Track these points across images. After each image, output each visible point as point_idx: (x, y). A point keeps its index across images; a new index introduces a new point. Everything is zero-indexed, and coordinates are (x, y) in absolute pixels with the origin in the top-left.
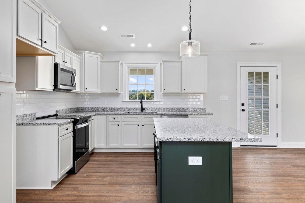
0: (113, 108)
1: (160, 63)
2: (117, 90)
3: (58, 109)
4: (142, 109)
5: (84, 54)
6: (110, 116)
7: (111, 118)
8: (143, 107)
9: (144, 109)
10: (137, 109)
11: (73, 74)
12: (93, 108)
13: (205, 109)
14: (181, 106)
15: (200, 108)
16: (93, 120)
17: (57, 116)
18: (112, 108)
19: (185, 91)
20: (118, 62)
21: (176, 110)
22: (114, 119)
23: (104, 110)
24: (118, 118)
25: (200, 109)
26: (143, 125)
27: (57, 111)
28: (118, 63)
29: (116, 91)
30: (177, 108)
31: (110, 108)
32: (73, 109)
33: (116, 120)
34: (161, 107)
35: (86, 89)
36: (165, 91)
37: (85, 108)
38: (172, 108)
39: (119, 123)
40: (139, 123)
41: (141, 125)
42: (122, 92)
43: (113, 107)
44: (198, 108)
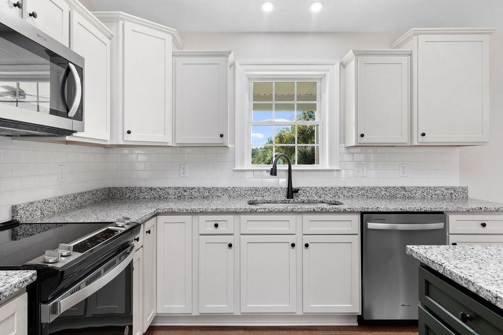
0: (209, 190)
1: (338, 65)
2: (222, 136)
3: (20, 200)
4: (291, 192)
5: (121, 22)
6: (203, 218)
7: (205, 223)
8: (295, 185)
9: (297, 191)
10: (276, 190)
11: (69, 70)
12: (151, 189)
13: (465, 190)
14: (399, 183)
15: (452, 188)
16: (149, 232)
17: (18, 228)
18: (205, 189)
19: (426, 139)
20: (225, 55)
21: (383, 193)
22: (216, 226)
23: (183, 194)
24: (228, 223)
25: (452, 191)
26: (307, 245)
27: (14, 209)
28: (225, 58)
29: (218, 140)
30: (386, 188)
31: (199, 189)
32: (93, 193)
33: (221, 229)
34: (342, 185)
35: (129, 132)
36: (363, 140)
37: (132, 190)
38: (374, 188)
39: (229, 240)
40: (292, 239)
41: (300, 246)
42: (234, 143)
43: (208, 185)
44: (447, 189)
